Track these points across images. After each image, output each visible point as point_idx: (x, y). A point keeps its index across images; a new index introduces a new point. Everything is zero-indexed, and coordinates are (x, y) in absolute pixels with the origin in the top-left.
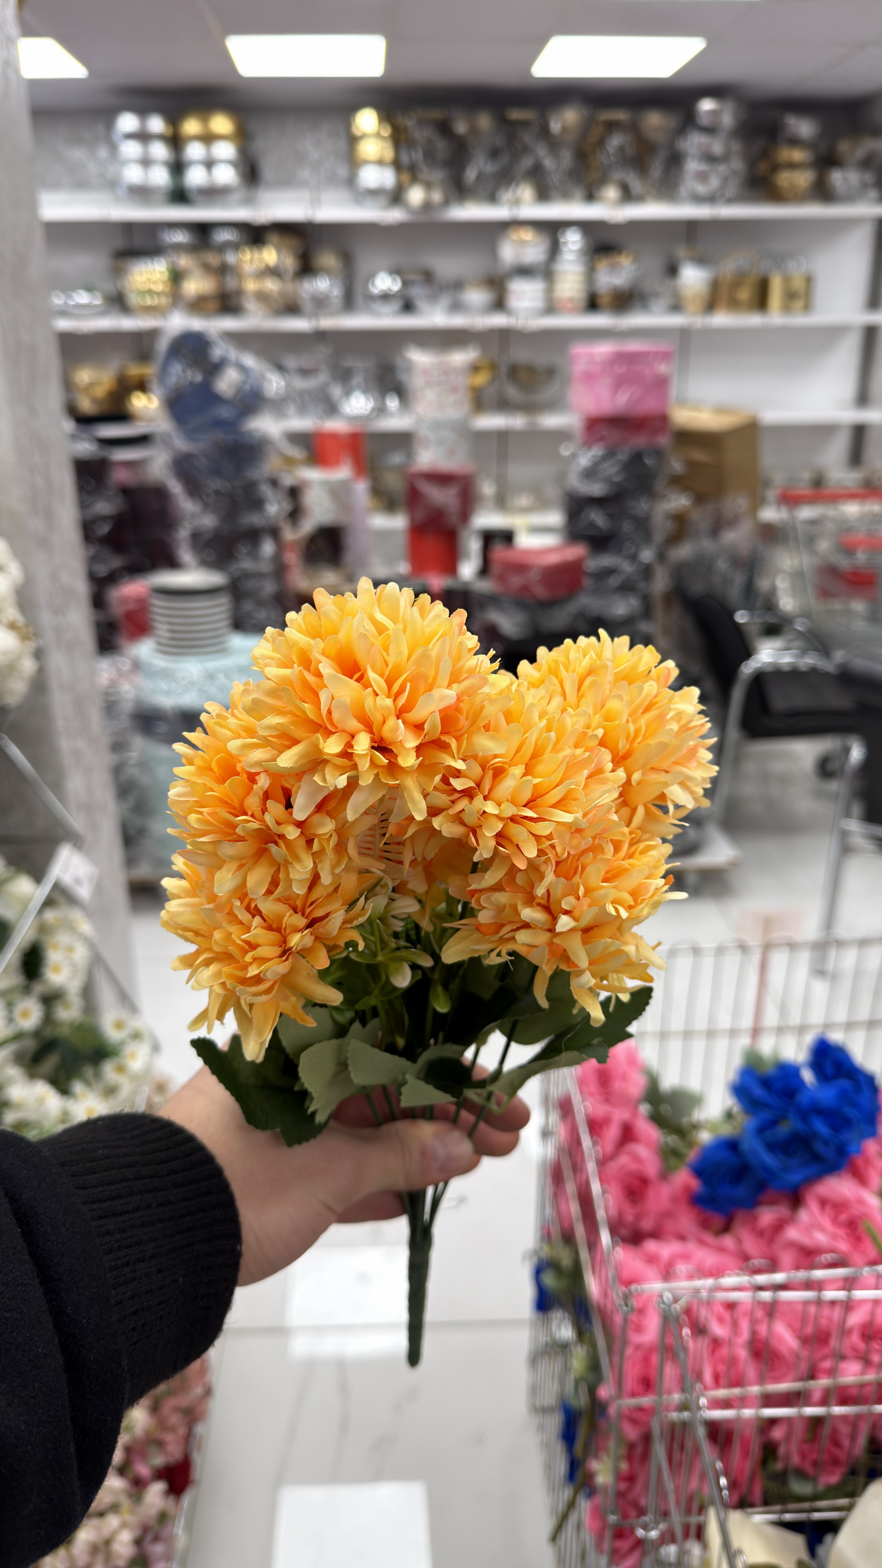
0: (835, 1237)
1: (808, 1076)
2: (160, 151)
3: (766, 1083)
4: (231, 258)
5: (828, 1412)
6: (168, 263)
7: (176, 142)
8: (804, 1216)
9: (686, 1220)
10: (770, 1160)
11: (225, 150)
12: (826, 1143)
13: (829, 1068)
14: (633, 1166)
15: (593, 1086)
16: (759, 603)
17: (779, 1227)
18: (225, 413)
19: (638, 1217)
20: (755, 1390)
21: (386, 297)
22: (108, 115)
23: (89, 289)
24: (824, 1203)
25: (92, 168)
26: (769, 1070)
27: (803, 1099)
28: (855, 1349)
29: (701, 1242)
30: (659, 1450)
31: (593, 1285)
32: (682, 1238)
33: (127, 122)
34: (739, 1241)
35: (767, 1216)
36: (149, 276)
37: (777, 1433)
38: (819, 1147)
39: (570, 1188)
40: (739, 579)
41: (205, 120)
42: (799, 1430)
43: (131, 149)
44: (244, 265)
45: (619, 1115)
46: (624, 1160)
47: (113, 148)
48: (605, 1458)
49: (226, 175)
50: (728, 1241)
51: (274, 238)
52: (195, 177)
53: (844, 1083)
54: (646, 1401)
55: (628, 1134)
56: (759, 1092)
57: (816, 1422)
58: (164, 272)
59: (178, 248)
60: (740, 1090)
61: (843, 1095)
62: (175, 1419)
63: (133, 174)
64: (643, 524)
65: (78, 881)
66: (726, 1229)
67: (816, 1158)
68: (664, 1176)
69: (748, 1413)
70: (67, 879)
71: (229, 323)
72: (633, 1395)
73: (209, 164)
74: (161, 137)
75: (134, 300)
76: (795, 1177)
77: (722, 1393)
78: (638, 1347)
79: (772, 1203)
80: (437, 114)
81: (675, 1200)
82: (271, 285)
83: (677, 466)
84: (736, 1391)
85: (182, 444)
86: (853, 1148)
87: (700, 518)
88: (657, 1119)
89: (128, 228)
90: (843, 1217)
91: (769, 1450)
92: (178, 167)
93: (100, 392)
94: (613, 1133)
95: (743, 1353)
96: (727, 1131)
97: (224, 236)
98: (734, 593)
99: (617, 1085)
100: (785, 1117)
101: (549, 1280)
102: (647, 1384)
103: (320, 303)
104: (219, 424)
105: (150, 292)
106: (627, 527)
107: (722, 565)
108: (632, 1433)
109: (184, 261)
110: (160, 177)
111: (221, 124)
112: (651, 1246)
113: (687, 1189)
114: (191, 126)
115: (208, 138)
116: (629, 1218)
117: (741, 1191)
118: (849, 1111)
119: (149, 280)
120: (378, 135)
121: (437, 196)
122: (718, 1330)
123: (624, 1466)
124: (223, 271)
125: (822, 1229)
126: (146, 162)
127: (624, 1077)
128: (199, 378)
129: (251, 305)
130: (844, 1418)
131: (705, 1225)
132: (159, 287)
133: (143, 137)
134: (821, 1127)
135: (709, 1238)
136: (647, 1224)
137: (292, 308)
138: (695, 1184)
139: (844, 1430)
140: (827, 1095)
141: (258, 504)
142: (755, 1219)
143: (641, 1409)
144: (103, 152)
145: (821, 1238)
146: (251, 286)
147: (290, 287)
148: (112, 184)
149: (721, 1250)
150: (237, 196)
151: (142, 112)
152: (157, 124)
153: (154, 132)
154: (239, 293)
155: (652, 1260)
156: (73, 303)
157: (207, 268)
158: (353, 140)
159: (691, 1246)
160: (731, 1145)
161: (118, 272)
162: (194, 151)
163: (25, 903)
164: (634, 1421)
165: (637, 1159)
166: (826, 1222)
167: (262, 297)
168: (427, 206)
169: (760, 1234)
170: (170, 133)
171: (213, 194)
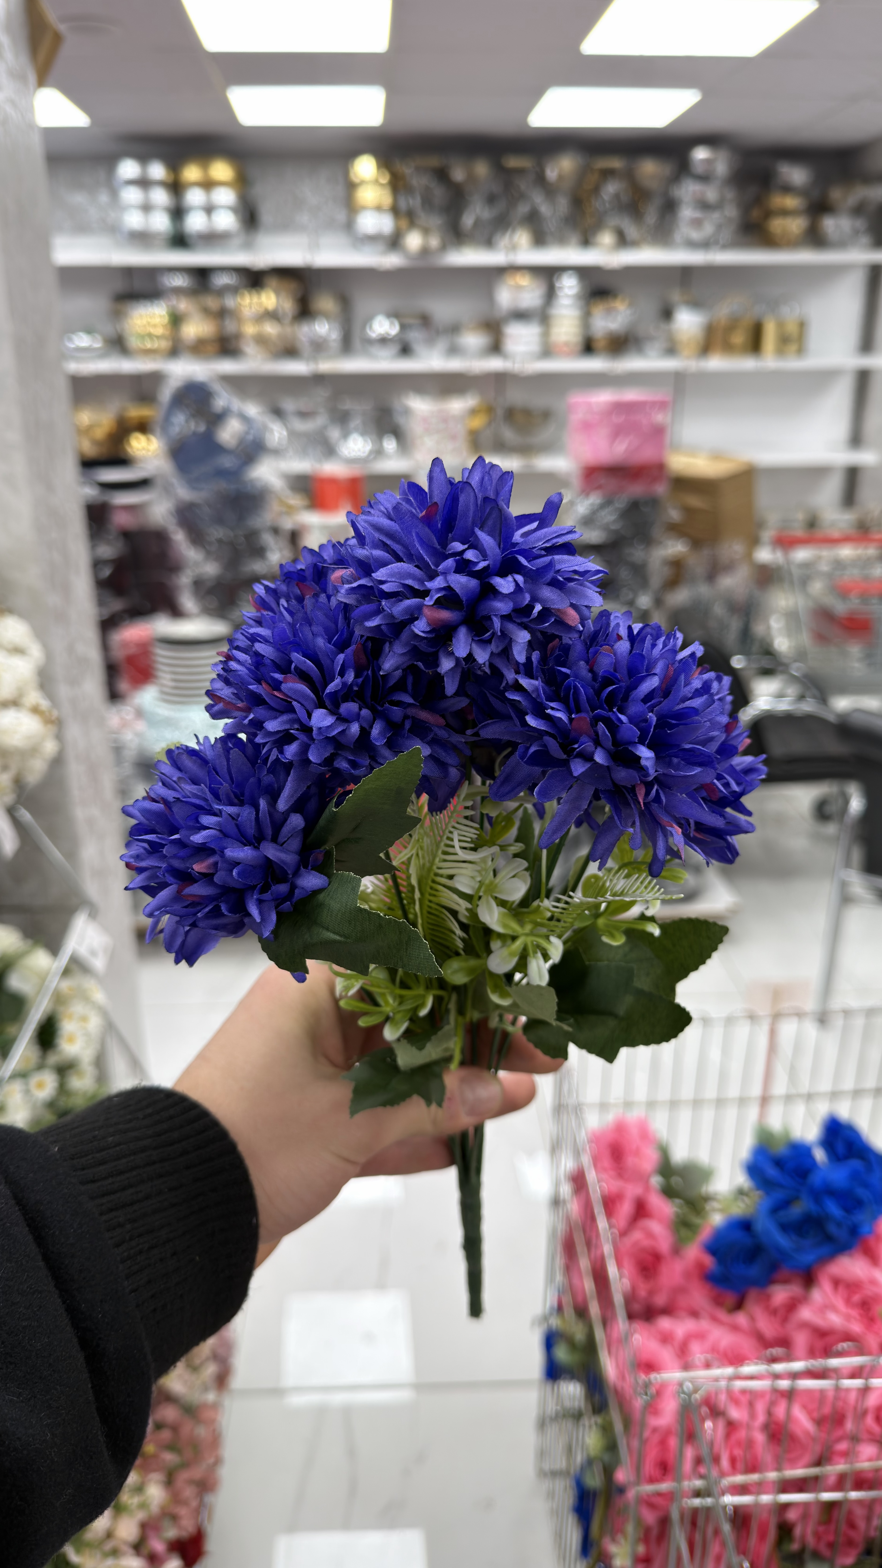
0: (848, 1318)
1: (820, 1155)
2: (160, 197)
3: (779, 1163)
4: (230, 302)
5: (845, 1497)
6: (168, 306)
7: (176, 188)
8: (817, 1295)
9: (699, 1296)
10: (783, 1241)
11: (225, 196)
12: (839, 1225)
13: (840, 1148)
14: (646, 1243)
15: (607, 1162)
16: (755, 648)
17: (792, 1306)
18: (227, 462)
19: (651, 1293)
20: (772, 1475)
21: (384, 341)
22: (110, 161)
23: (89, 331)
24: (836, 1282)
25: (93, 213)
26: (780, 1149)
27: (816, 1179)
28: (869, 1432)
29: (714, 1319)
30: (679, 1537)
31: (609, 1367)
32: (694, 1314)
33: (128, 169)
34: (752, 1319)
35: (780, 1294)
36: (149, 320)
37: (792, 1515)
38: (832, 1229)
39: (584, 1263)
40: (735, 625)
41: (205, 167)
42: (815, 1512)
43: (132, 195)
44: (242, 308)
45: (632, 1191)
46: (637, 1235)
47: (114, 193)
48: (622, 1541)
49: (226, 221)
50: (741, 1319)
51: (273, 282)
52: (195, 222)
53: (856, 1164)
54: (664, 1486)
55: (641, 1210)
56: (772, 1172)
57: (831, 1506)
58: (164, 316)
59: (178, 291)
60: (753, 1170)
61: (855, 1176)
62: (189, 1492)
63: (134, 220)
64: (640, 572)
65: (93, 953)
66: (739, 1306)
67: (829, 1239)
68: (676, 1251)
69: (766, 1499)
70: (83, 951)
71: (228, 366)
72: (652, 1480)
73: (209, 209)
74: (163, 184)
75: (134, 343)
76: (807, 1258)
77: (740, 1479)
78: (655, 1430)
79: (786, 1281)
80: (434, 161)
81: (687, 1275)
82: (271, 329)
83: (674, 515)
84: (754, 1477)
85: (184, 493)
86: (865, 1229)
87: (697, 563)
88: (669, 1192)
89: (129, 272)
90: (856, 1298)
91: (785, 1530)
92: (178, 213)
93: (100, 433)
94: (626, 1209)
95: (760, 1438)
96: (739, 1209)
97: (222, 280)
98: (731, 637)
99: (630, 1161)
100: (797, 1198)
101: (562, 1354)
102: (665, 1469)
103: (319, 347)
104: (222, 473)
105: (150, 336)
106: (624, 574)
107: (719, 610)
108: (650, 1518)
109: (183, 305)
110: (161, 222)
111: (221, 170)
112: (665, 1323)
113: (700, 1266)
114: (192, 173)
115: (208, 185)
116: (642, 1293)
117: (754, 1271)
118: (861, 1192)
119: (149, 323)
120: (376, 182)
121: (434, 242)
122: (735, 1413)
123: (641, 1549)
124: (222, 314)
125: (834, 1309)
126: (147, 208)
127: (637, 1153)
128: (202, 428)
129: (250, 349)
130: (859, 1502)
131: (718, 1302)
132: (160, 331)
133: (144, 183)
134: (833, 1209)
135: (722, 1315)
136: (660, 1300)
137: (290, 351)
138: (709, 1261)
139: (859, 1512)
140: (839, 1176)
141: (260, 552)
142: (768, 1297)
143: (659, 1494)
144: (104, 198)
145: (834, 1320)
146: (250, 330)
147: (288, 330)
148: (112, 229)
149: (735, 1328)
150: (237, 241)
151: (143, 159)
152: (158, 171)
153: (155, 179)
154: (238, 336)
155: (666, 1339)
156: (73, 346)
157: (206, 312)
158: (351, 187)
159: (704, 1324)
160: (745, 1225)
161: (117, 315)
162: (194, 197)
163: (43, 978)
164: (651, 1505)
165: (650, 1235)
166: (840, 1303)
167: (261, 340)
168: (425, 251)
169: (774, 1312)
170: (170, 179)
171: (212, 239)
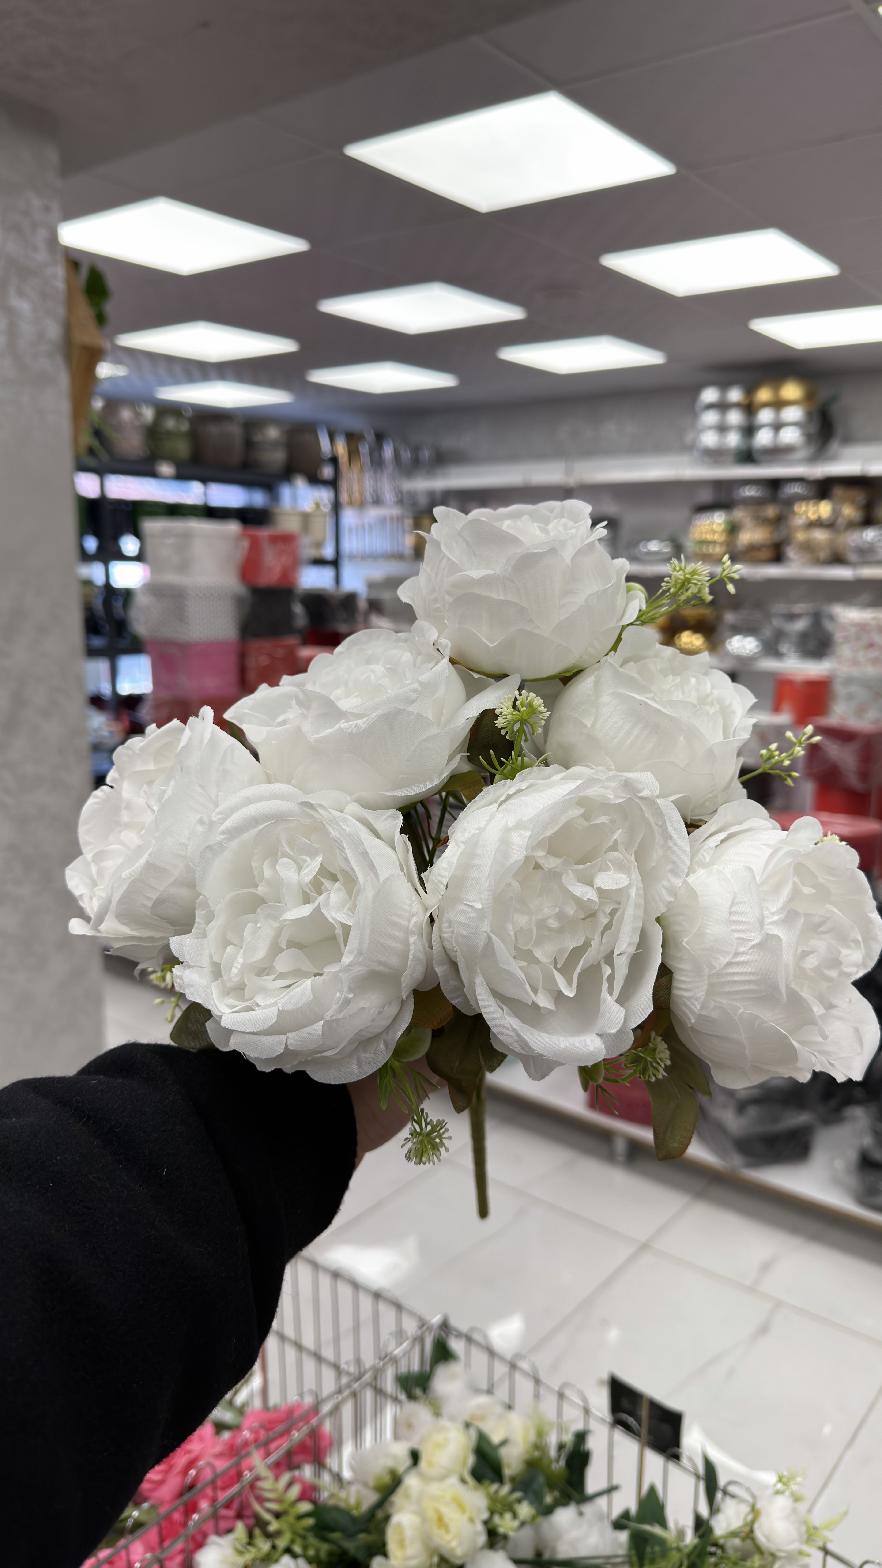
2: (735, 417)
4: (792, 510)
6: (729, 516)
7: (750, 409)
11: (793, 414)
22: (696, 388)
23: (664, 537)
33: (710, 395)
36: (711, 527)
41: (776, 388)
43: (710, 418)
44: (798, 516)
47: (698, 417)
49: (790, 436)
52: (763, 438)
58: (723, 524)
59: (748, 502)
63: (709, 439)
71: (774, 571)
74: (737, 405)
75: (688, 547)
82: (820, 536)
97: (791, 490)
103: (865, 554)
105: (708, 541)
109: (744, 516)
110: (733, 440)
111: (792, 391)
114: (764, 395)
115: (778, 404)
119: (707, 531)
124: (778, 522)
126: (722, 429)
129: (794, 554)
132: (716, 537)
133: (722, 406)
137: (837, 558)
144: (685, 422)
146: (800, 536)
147: (840, 537)
148: (689, 448)
150: (800, 455)
151: (724, 385)
152: (735, 395)
153: (732, 402)
154: (788, 542)
157: (764, 520)
161: (687, 523)
162: (765, 416)
167: (808, 548)
170: (746, 402)
171: (776, 453)
